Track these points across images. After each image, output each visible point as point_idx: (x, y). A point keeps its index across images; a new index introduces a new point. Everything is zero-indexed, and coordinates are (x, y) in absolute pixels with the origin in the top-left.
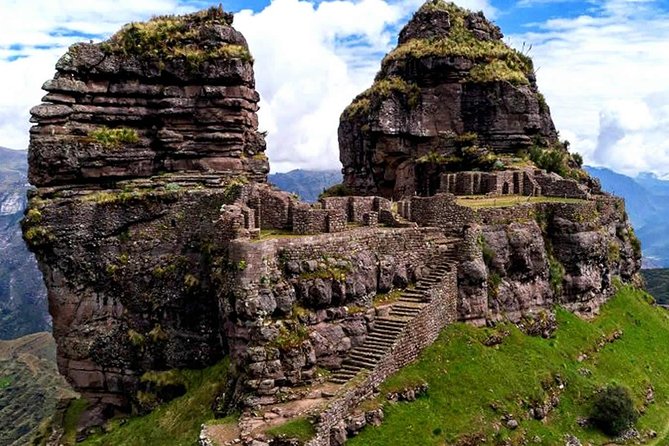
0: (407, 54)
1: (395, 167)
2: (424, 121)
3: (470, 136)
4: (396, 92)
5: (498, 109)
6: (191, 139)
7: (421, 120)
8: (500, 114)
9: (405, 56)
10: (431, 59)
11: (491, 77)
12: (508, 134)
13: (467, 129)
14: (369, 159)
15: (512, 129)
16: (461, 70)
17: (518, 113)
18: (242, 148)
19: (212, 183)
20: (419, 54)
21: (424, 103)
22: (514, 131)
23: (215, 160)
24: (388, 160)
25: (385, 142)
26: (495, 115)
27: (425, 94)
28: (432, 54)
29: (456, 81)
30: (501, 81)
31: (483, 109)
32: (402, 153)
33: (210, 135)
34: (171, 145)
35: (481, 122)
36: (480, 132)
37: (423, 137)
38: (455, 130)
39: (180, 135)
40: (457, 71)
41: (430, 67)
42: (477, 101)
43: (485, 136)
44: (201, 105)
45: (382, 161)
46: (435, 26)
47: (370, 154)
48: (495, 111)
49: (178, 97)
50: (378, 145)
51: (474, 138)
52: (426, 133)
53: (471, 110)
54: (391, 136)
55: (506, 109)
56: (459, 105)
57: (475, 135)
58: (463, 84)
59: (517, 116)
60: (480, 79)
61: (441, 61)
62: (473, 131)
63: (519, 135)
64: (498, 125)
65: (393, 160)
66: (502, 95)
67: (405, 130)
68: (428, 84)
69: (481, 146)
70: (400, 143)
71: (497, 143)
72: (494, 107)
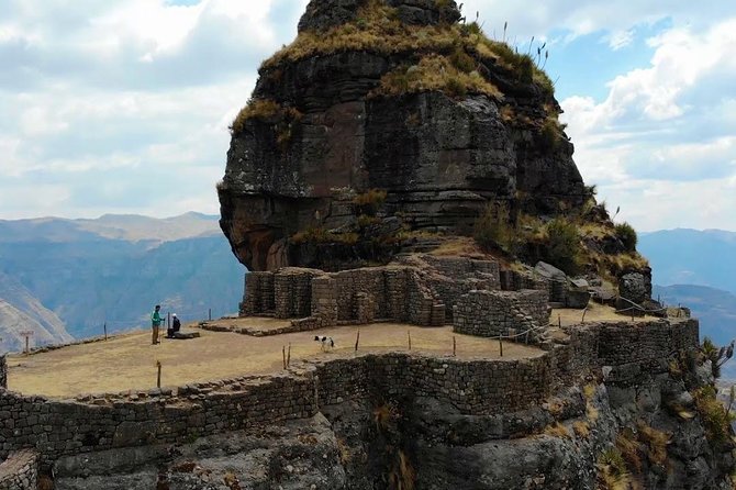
2: (305, 170)
5: (422, 142)
7: (299, 170)
8: (427, 152)
10: (312, 59)
11: (413, 85)
12: (439, 190)
15: (445, 181)
16: (363, 76)
17: (456, 149)
21: (305, 140)
22: (449, 185)
24: (251, 239)
25: (243, 208)
26: (417, 155)
27: (309, 123)
28: (315, 52)
29: (358, 97)
30: (427, 91)
35: (394, 169)
36: (390, 187)
37: (301, 198)
38: (354, 185)
40: (356, 78)
41: (310, 74)
42: (389, 130)
43: (399, 194)
48: (417, 147)
50: (235, 213)
51: (378, 200)
52: (307, 192)
53: (379, 148)
54: (246, 197)
55: (436, 142)
56: (362, 139)
57: (381, 195)
58: (366, 103)
59: (455, 153)
60: (394, 90)
61: (326, 62)
62: (380, 186)
63: (459, 193)
64: (421, 174)
65: (258, 238)
66: (430, 117)
67: (270, 187)
68: (313, 107)
69: (391, 213)
70: (265, 210)
71: (421, 207)
72: (416, 139)
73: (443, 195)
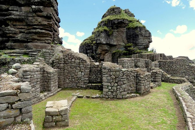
0: (108, 19)
1: (104, 55)
2: (114, 40)
3: (130, 44)
4: (105, 30)
5: (139, 35)
6: (23, 32)
7: (113, 40)
8: (140, 37)
9: (107, 20)
10: (116, 20)
11: (136, 26)
12: (143, 43)
13: (128, 42)
14: (96, 52)
15: (144, 42)
16: (126, 24)
18: (52, 39)
19: (32, 54)
20: (112, 19)
21: (114, 34)
23: (37, 44)
24: (102, 53)
25: (102, 46)
27: (114, 31)
28: (116, 19)
29: (124, 27)
30: (140, 27)
31: (134, 36)
32: (107, 50)
33: (34, 31)
34: (11, 35)
35: (133, 40)
36: (133, 43)
37: (114, 45)
38: (124, 43)
39: (17, 30)
40: (125, 24)
41: (116, 22)
42: (132, 33)
43: (135, 44)
44: (30, 15)
45: (100, 53)
46: (116, 11)
47: (96, 50)
48: (138, 36)
49: (17, 11)
50: (99, 48)
51: (132, 45)
52: (115, 44)
53: (130, 36)
54: (104, 44)
55: (142, 35)
56: (125, 35)
58: (126, 28)
59: (146, 37)
60: (132, 26)
61: (120, 21)
62: (131, 43)
63: (147, 44)
64: (139, 41)
65: (104, 52)
66: (140, 31)
67: (108, 42)
68: (115, 28)
69: (134, 47)
70: (106, 47)
71: (139, 46)
72: (138, 35)
73: (144, 44)
